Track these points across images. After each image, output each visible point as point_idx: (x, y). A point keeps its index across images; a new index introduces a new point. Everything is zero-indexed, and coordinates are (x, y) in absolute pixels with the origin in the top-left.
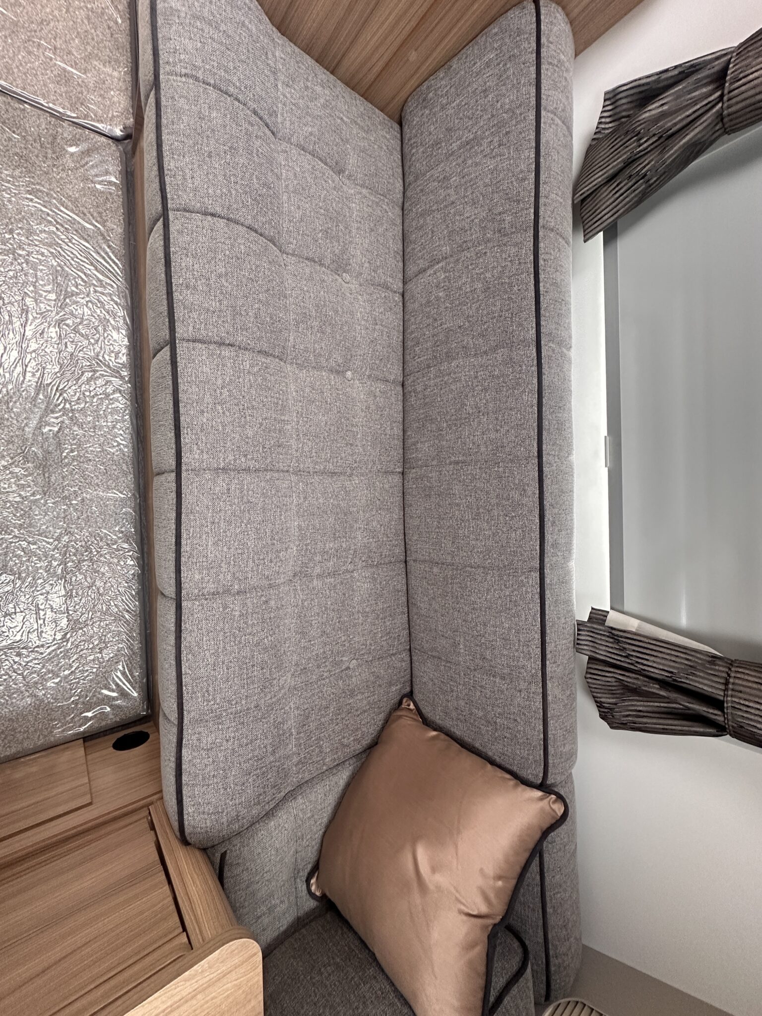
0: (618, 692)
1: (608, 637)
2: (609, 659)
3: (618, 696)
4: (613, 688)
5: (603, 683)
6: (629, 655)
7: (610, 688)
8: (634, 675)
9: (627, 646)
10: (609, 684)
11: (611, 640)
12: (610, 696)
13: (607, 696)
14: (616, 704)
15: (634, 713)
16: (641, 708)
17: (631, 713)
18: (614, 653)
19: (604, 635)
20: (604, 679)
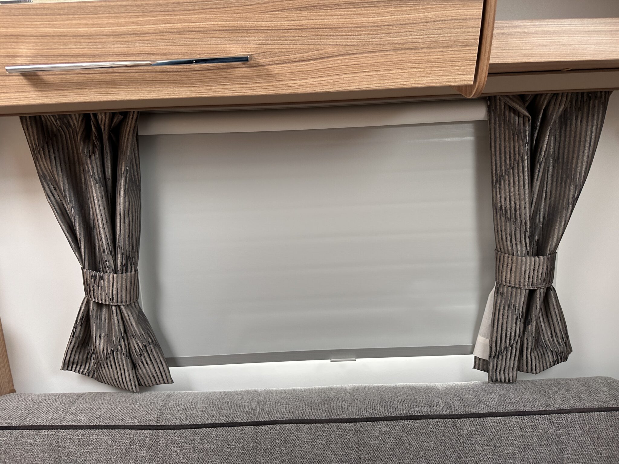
0: (541, 350)
1: (498, 359)
2: (517, 359)
3: (544, 350)
4: (540, 354)
5: (538, 361)
6: (509, 345)
7: (540, 356)
8: (525, 341)
9: (503, 346)
10: (537, 358)
11: (500, 357)
12: (546, 355)
13: (547, 357)
14: (552, 351)
15: (555, 338)
16: (549, 334)
17: (555, 340)
18: (511, 355)
19: (497, 362)
20: (534, 361)
